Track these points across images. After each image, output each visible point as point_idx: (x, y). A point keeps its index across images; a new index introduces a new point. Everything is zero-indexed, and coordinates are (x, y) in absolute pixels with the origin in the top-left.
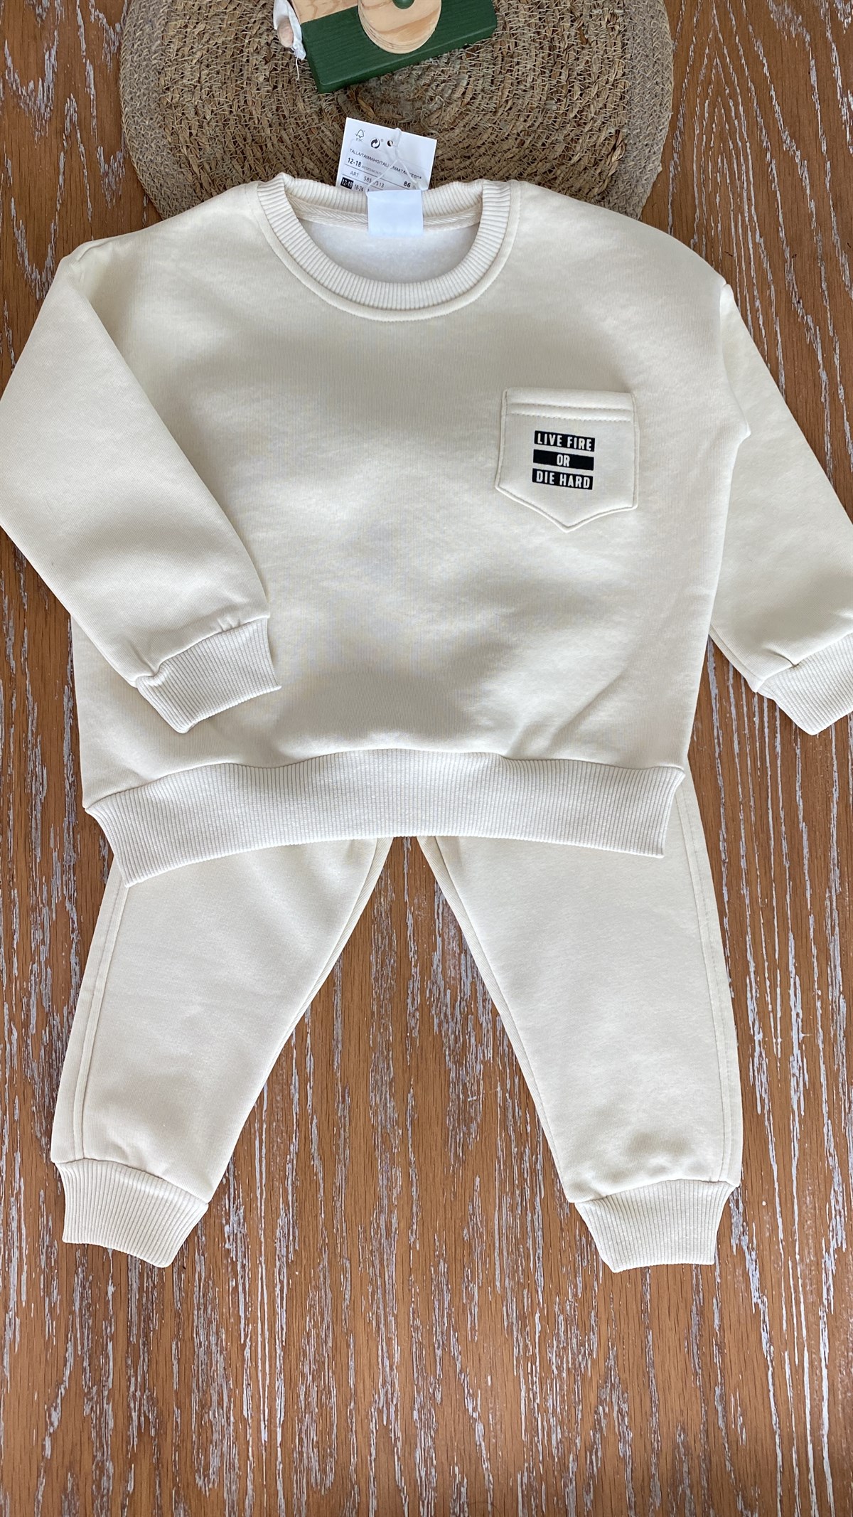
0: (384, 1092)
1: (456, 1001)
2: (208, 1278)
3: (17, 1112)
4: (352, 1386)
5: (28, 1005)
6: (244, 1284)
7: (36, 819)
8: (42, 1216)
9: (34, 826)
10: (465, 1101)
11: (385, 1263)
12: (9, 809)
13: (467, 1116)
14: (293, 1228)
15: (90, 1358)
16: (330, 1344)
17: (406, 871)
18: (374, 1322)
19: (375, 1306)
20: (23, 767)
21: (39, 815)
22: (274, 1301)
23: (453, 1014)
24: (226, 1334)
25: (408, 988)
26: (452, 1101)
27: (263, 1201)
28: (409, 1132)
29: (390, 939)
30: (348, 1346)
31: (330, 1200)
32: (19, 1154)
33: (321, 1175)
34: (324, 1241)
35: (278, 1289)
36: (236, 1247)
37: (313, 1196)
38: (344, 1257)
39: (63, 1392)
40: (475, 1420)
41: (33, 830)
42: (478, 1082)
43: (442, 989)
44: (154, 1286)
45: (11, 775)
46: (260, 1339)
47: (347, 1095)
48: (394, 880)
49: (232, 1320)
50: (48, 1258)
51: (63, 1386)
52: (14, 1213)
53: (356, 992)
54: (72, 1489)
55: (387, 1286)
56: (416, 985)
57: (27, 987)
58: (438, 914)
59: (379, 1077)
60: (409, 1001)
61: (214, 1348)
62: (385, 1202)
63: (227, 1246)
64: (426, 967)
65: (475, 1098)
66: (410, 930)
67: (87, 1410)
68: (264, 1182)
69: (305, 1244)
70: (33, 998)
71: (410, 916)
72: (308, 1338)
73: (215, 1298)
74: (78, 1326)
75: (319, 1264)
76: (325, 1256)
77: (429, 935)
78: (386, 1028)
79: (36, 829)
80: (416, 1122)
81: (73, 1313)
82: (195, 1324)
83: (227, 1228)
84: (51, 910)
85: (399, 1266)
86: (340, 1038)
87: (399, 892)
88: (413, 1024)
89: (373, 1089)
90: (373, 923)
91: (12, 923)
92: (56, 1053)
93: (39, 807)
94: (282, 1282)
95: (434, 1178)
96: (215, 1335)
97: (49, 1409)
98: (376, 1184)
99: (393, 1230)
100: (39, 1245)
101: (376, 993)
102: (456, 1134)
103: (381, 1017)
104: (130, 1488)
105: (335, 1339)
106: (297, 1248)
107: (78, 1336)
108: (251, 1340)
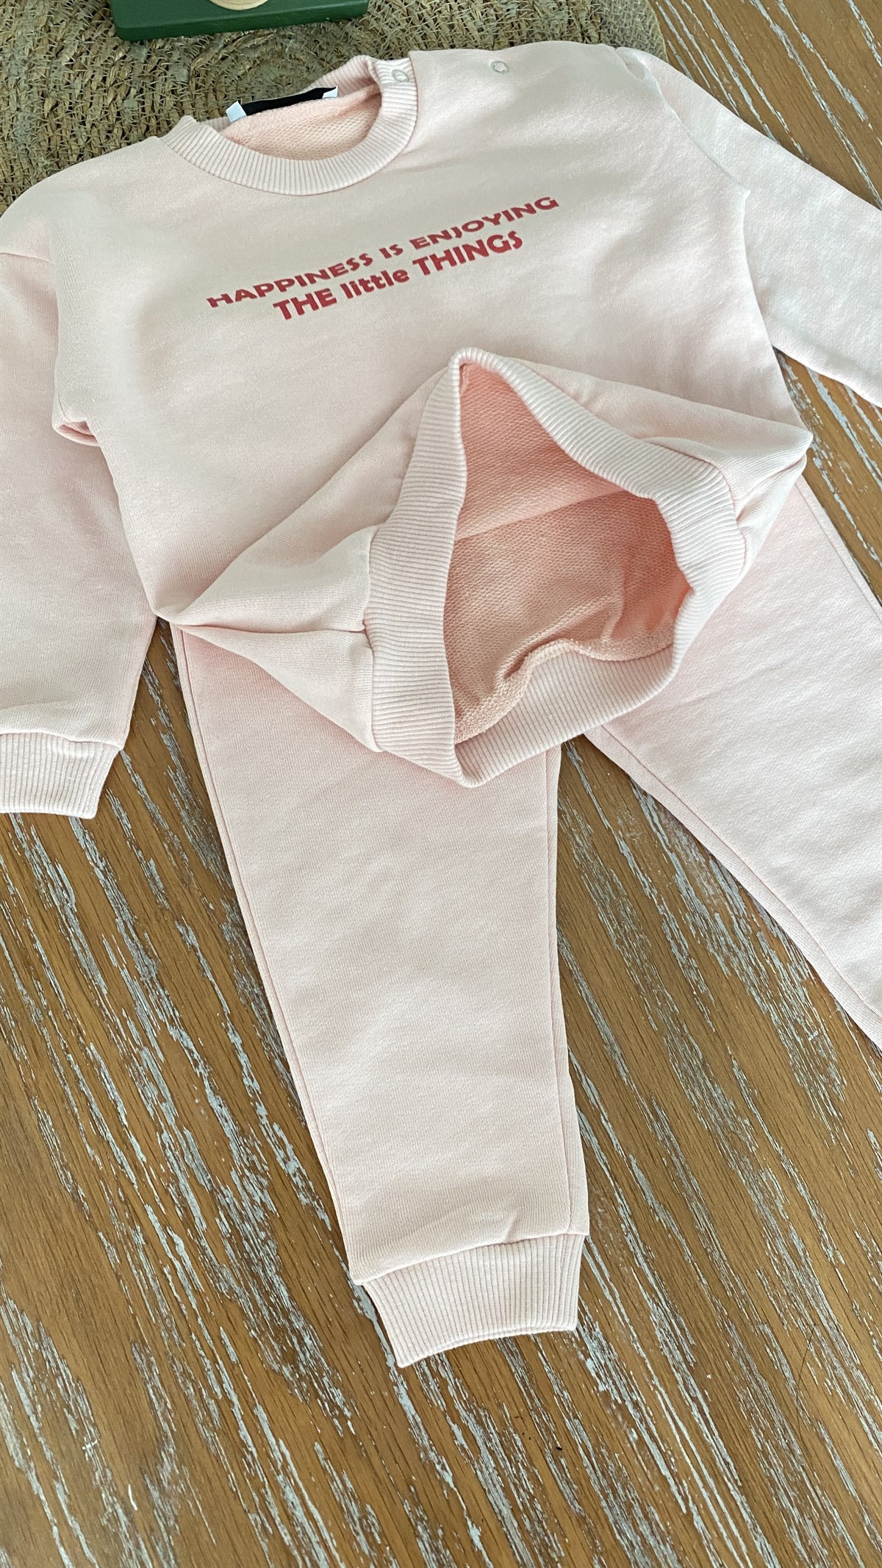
0: (702, 1081)
1: (731, 923)
2: (597, 1445)
3: (231, 1350)
4: (855, 1494)
5: (180, 1193)
6: (648, 1429)
7: (77, 938)
8: (333, 1480)
9: (77, 948)
10: (806, 1042)
11: (813, 1303)
12: (33, 941)
13: (818, 1061)
14: (675, 1317)
16: (799, 1452)
17: (589, 790)
18: (839, 1390)
19: (829, 1368)
20: (27, 878)
21: (79, 931)
22: (699, 1431)
23: (736, 941)
24: (659, 1512)
25: (665, 935)
26: (791, 1051)
27: (619, 1301)
28: (758, 1116)
29: (612, 883)
30: (822, 1440)
31: (704, 1256)
32: (260, 1408)
33: (675, 1230)
34: (722, 1314)
35: (695, 1412)
36: (614, 1383)
37: (679, 1261)
38: (757, 1323)
41: (80, 955)
42: (810, 1011)
43: (708, 917)
44: (532, 1498)
45: (15, 895)
46: (705, 1494)
47: (657, 1108)
48: (580, 810)
49: (657, 1488)
50: (369, 1536)
52: (291, 1496)
53: (602, 970)
55: (831, 1333)
56: (673, 926)
57: (167, 1169)
58: (655, 825)
59: (685, 1065)
60: (675, 950)
61: (652, 1541)
62: (773, 1222)
63: (602, 1388)
64: (674, 897)
65: (816, 1033)
66: (631, 859)
68: (607, 1275)
69: (700, 1332)
70: (183, 1181)
71: (623, 844)
72: (767, 1459)
73: (621, 1470)
75: (731, 1349)
76: (733, 1334)
77: (658, 856)
78: (664, 998)
79: (83, 950)
80: (760, 1100)
82: (611, 1520)
83: (590, 1364)
84: (152, 1049)
85: (831, 1297)
86: (612, 1039)
87: (594, 820)
88: (694, 978)
89: (687, 1084)
90: (580, 873)
91: (107, 1093)
92: (247, 1240)
93: (75, 922)
94: (695, 1399)
95: (818, 1162)
96: (645, 1522)
98: (750, 1205)
99: (801, 1253)
100: (347, 1525)
101: (628, 959)
102: (816, 1090)
103: (650, 988)
105: (801, 1440)
106: (692, 1342)
108: (694, 1502)
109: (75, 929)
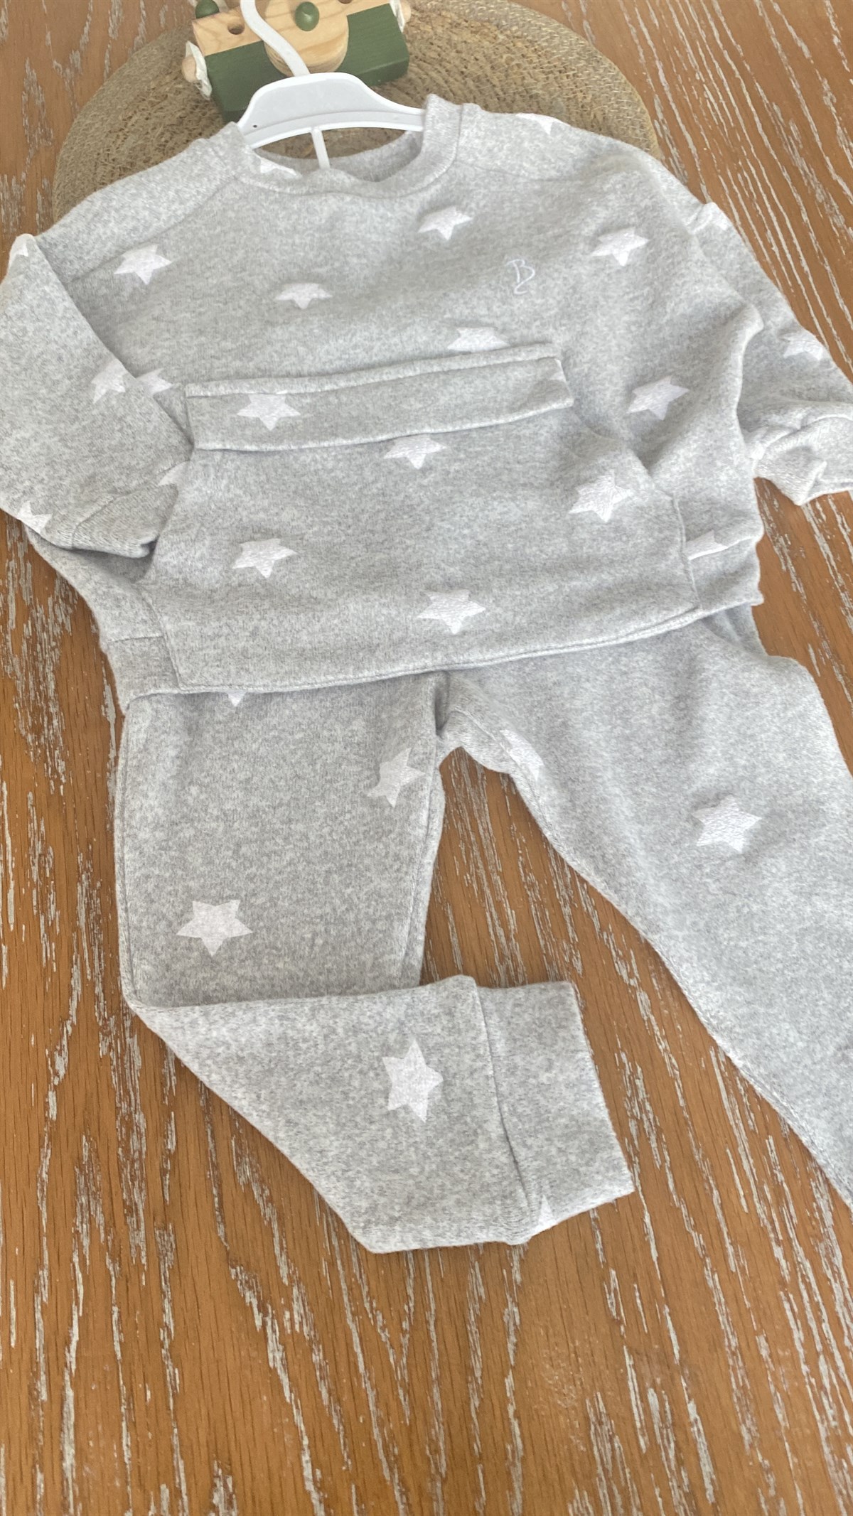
15: (104, 982)
39: (69, 1028)
40: (634, 989)
51: (69, 1022)
54: (90, 1157)
67: (103, 1049)
74: (85, 945)
81: (76, 929)
97: (52, 1055)
104: (171, 1146)
107: (86, 956)
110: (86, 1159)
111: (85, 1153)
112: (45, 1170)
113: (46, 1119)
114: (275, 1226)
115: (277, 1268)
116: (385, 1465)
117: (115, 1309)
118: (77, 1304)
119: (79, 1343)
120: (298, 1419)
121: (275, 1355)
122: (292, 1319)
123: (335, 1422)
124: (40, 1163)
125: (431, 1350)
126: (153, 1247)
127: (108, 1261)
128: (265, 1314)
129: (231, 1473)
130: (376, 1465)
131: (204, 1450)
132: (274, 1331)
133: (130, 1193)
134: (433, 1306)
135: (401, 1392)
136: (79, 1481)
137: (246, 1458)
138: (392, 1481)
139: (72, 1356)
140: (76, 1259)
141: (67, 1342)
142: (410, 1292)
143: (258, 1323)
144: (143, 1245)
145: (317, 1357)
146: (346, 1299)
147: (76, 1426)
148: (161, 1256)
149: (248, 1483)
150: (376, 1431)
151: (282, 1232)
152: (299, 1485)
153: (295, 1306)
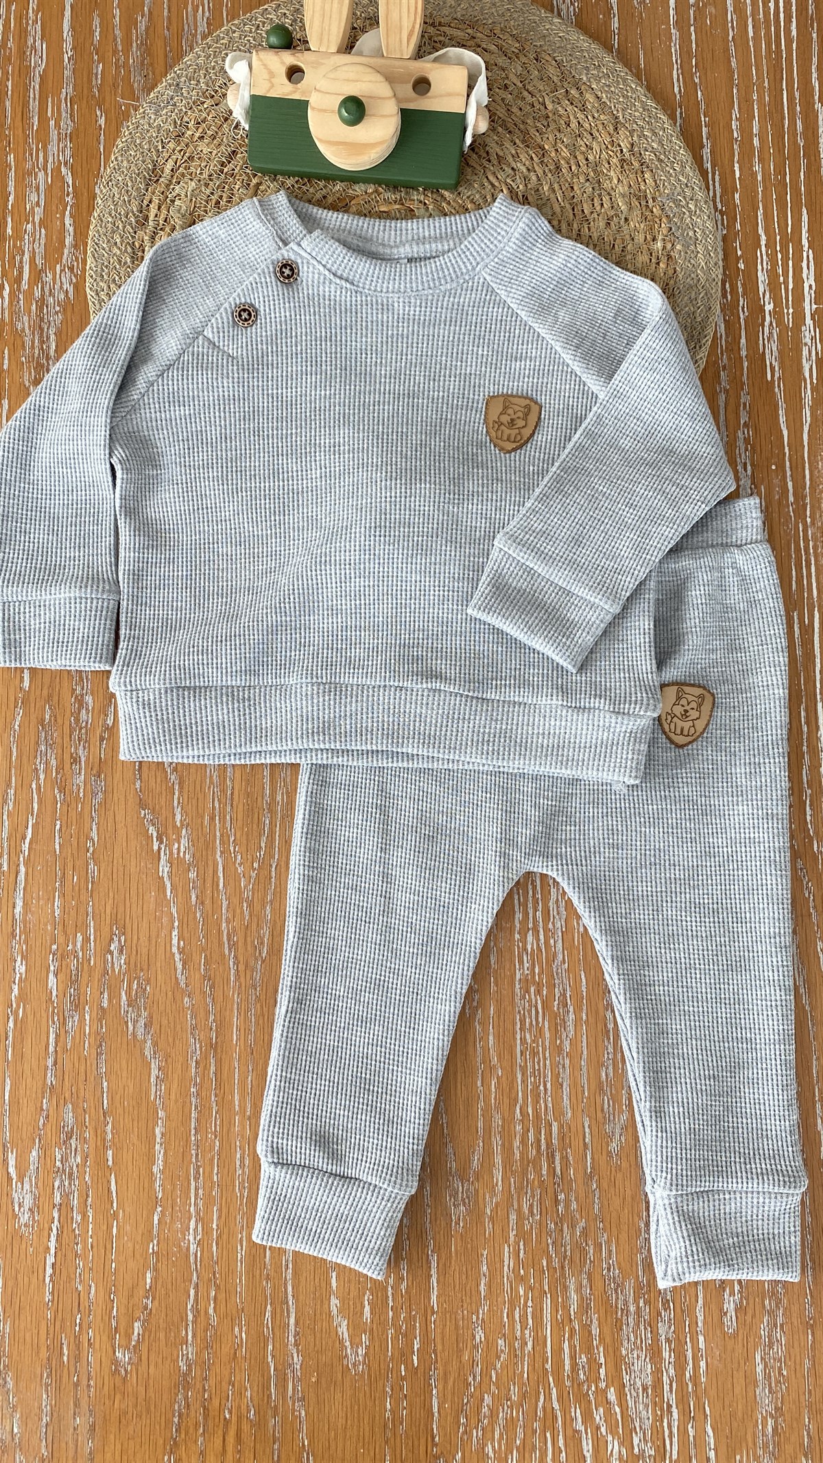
5: (21, 262)
7: (34, 90)
9: (32, 96)
20: (23, 40)
41: (31, 100)
45: (10, 49)
57: (21, 245)
70: (26, 257)
79: (35, 99)
84: (47, 174)
91: (7, 186)
92: (47, 308)
93: (38, 79)
109: (36, 84)
110: (47, 721)
111: (47, 717)
112: (17, 723)
113: (21, 688)
114: (177, 787)
115: (174, 815)
116: (226, 945)
117: (58, 822)
118: (32, 815)
119: (31, 840)
120: (174, 910)
121: (164, 869)
122: (179, 849)
123: (198, 915)
124: (14, 719)
125: (270, 883)
126: (89, 787)
127: (56, 791)
128: (161, 842)
129: (124, 934)
130: (221, 944)
131: (108, 918)
132: (165, 854)
133: (76, 748)
134: (276, 857)
135: (245, 905)
136: (24, 921)
137: (135, 927)
138: (229, 955)
139: (26, 847)
140: (34, 786)
141: (24, 838)
142: (263, 845)
143: (156, 848)
144: (82, 785)
145: (192, 875)
146: (218, 842)
147: (24, 889)
148: (94, 794)
149: (135, 942)
150: (224, 925)
151: (180, 792)
152: (168, 948)
153: (182, 842)
